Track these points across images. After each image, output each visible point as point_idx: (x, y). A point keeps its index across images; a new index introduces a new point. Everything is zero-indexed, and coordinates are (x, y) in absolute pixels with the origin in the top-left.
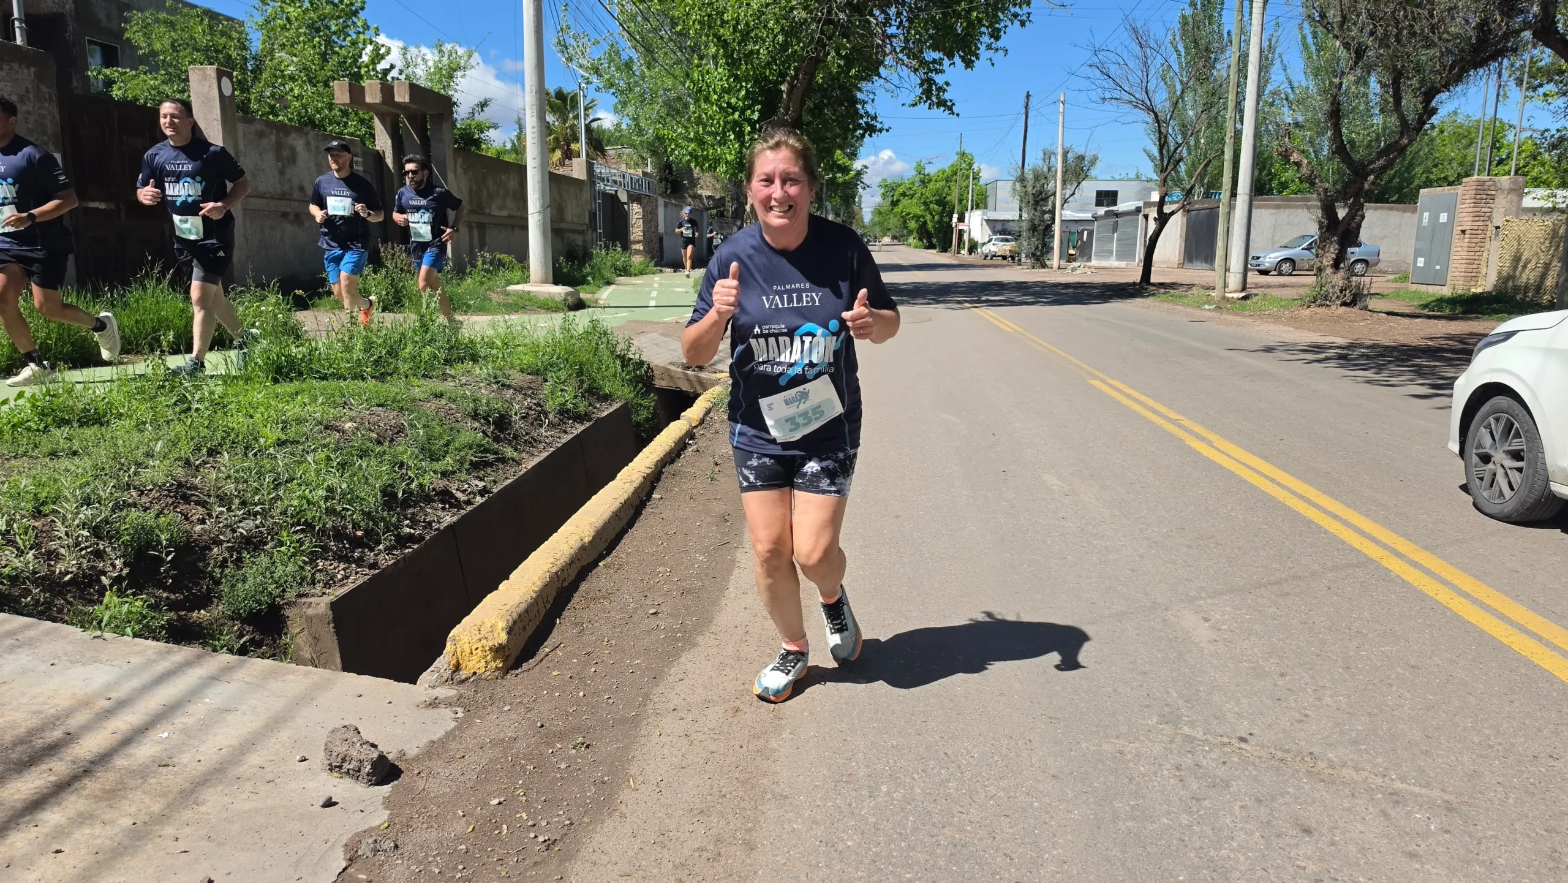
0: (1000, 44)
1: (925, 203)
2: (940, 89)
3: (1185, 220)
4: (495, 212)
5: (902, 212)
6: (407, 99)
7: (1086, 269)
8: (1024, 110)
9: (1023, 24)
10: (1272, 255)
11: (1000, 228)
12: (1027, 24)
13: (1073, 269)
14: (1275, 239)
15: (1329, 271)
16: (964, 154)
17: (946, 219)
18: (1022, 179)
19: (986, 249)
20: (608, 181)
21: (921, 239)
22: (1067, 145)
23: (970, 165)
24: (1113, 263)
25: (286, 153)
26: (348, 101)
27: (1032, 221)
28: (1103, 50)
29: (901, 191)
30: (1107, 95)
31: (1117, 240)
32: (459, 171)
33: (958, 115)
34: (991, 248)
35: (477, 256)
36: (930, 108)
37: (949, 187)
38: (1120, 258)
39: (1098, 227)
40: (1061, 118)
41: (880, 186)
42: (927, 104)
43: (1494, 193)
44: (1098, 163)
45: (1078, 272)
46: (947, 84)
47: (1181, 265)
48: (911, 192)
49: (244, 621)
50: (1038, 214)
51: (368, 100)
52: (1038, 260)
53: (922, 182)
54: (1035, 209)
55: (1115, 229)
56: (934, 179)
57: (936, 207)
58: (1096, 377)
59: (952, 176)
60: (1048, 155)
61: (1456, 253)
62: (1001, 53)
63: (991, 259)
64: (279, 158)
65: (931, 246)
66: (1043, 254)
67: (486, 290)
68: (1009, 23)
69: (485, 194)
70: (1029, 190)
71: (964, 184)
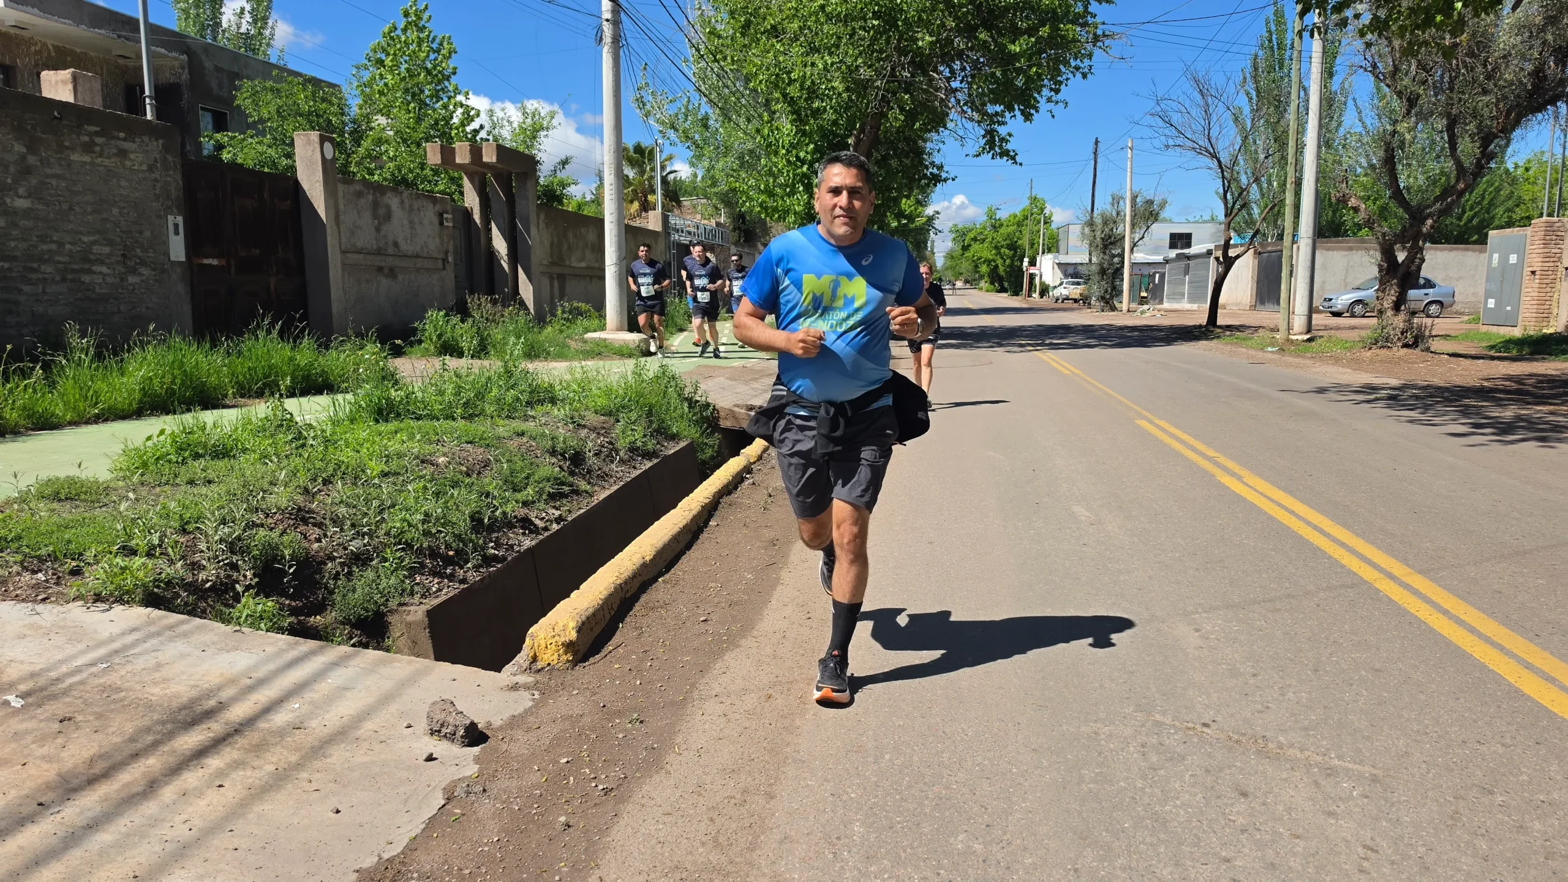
0: (1060, 97)
1: (996, 248)
2: (1002, 140)
3: (1257, 261)
4: (575, 264)
5: (974, 256)
6: (494, 159)
7: (1156, 312)
8: (1092, 156)
9: (1084, 76)
10: (1344, 297)
11: (1071, 272)
12: (1089, 76)
13: (1142, 312)
14: (1348, 280)
15: (1390, 313)
16: (1035, 199)
17: (1017, 263)
18: (1091, 224)
19: (1057, 293)
20: (682, 232)
21: (992, 283)
22: (1136, 189)
23: (1042, 210)
24: (1185, 305)
25: (382, 211)
26: (439, 162)
27: (1101, 264)
28: (1166, 99)
29: (972, 236)
30: (1171, 142)
31: (1190, 283)
32: (542, 225)
33: (1021, 164)
34: (1062, 291)
35: (557, 306)
36: (993, 158)
37: (1020, 231)
38: (1192, 300)
39: (1170, 270)
40: (1129, 163)
41: (951, 231)
42: (990, 155)
43: (1563, 234)
44: (1168, 206)
45: (1147, 315)
46: (1010, 135)
47: (1253, 307)
48: (982, 237)
49: (354, 626)
50: (1106, 257)
51: (458, 160)
52: (1107, 303)
53: (994, 227)
54: (1104, 253)
55: (1187, 271)
56: (1005, 224)
57: (1007, 251)
58: (1144, 418)
59: (1023, 220)
60: (1117, 200)
61: (1528, 294)
62: (1061, 105)
63: (1063, 302)
64: (375, 216)
65: (1003, 290)
66: (1112, 297)
67: (565, 338)
68: (1070, 76)
69: (565, 247)
70: (1098, 233)
71: (1036, 228)
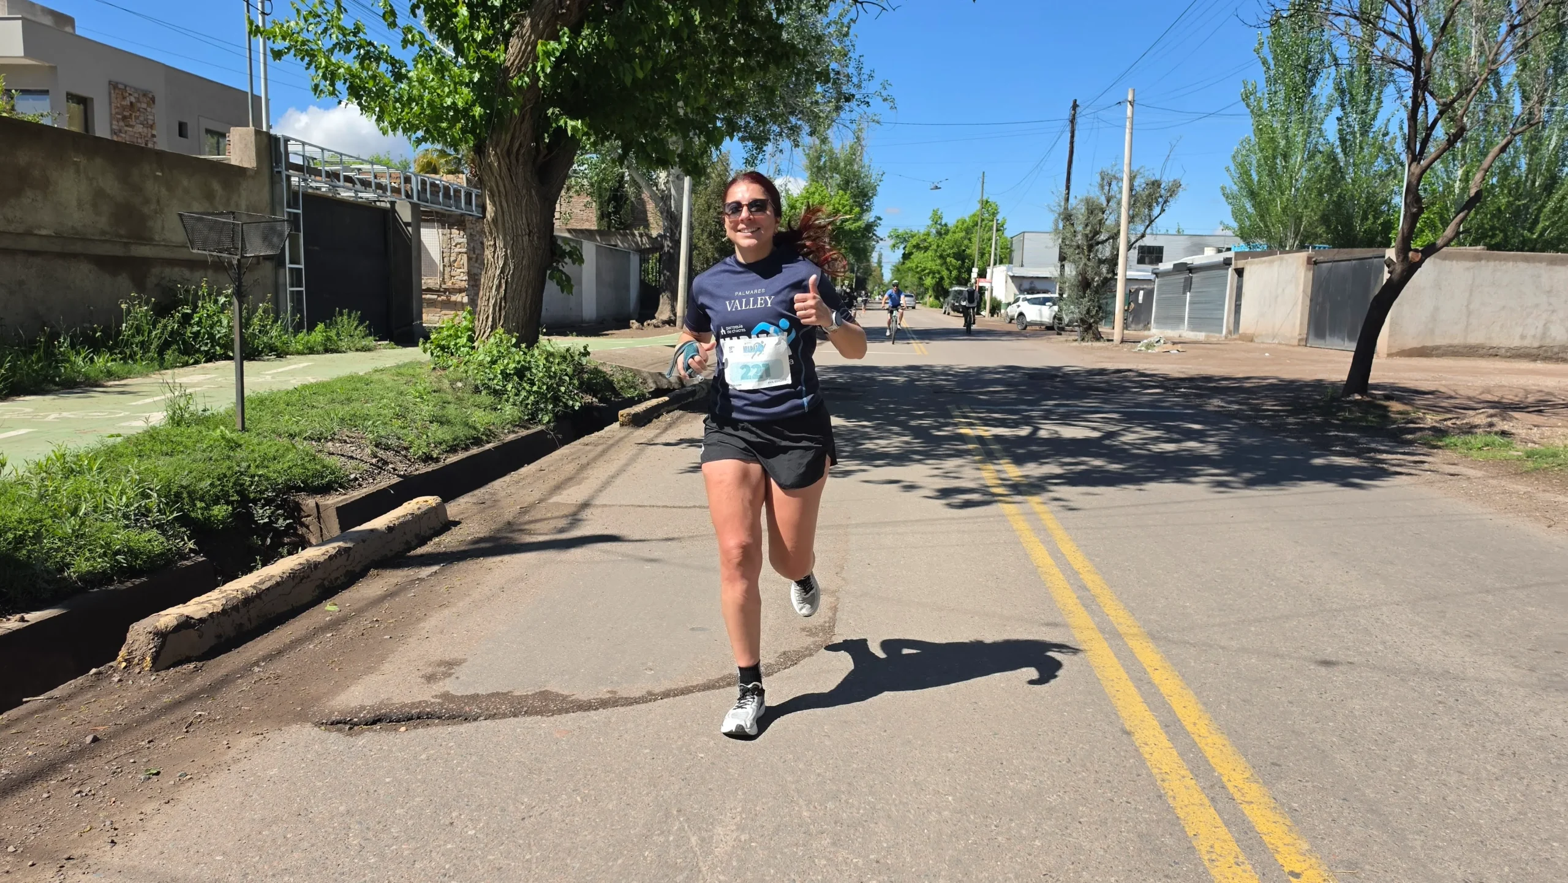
1: (941, 257)
3: (1310, 274)
5: (917, 267)
8: (1067, 127)
11: (1028, 286)
13: (1149, 346)
16: (987, 202)
17: (965, 276)
18: (1066, 216)
21: (937, 298)
22: (1135, 168)
23: (994, 214)
24: (1186, 333)
27: (1079, 275)
29: (914, 243)
31: (1190, 303)
37: (970, 239)
38: (1195, 325)
39: (1160, 286)
40: (1128, 124)
41: (890, 236)
44: (1181, 193)
45: (1156, 350)
47: (1304, 342)
48: (926, 244)
50: (1090, 263)
52: (1090, 328)
53: (939, 233)
54: (1085, 259)
55: (1188, 286)
56: (952, 230)
57: (954, 261)
59: (973, 227)
60: (1108, 180)
66: (1097, 320)
70: (1079, 228)
71: (987, 236)
